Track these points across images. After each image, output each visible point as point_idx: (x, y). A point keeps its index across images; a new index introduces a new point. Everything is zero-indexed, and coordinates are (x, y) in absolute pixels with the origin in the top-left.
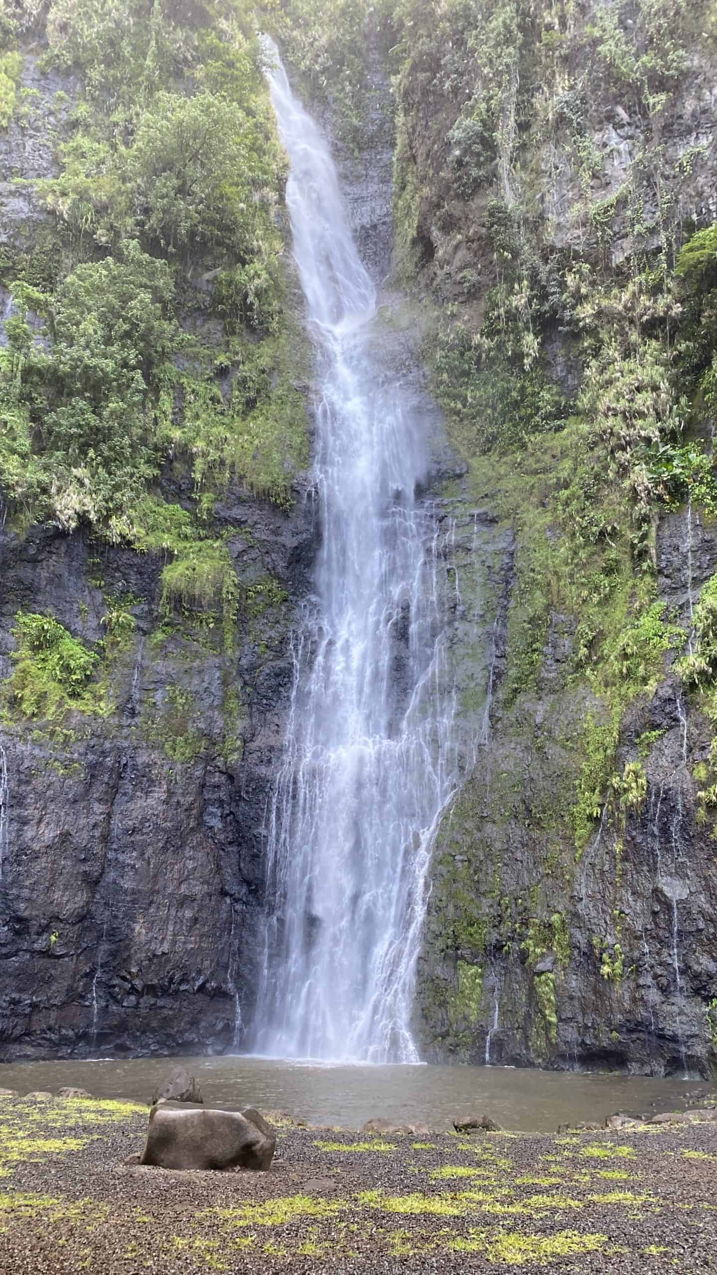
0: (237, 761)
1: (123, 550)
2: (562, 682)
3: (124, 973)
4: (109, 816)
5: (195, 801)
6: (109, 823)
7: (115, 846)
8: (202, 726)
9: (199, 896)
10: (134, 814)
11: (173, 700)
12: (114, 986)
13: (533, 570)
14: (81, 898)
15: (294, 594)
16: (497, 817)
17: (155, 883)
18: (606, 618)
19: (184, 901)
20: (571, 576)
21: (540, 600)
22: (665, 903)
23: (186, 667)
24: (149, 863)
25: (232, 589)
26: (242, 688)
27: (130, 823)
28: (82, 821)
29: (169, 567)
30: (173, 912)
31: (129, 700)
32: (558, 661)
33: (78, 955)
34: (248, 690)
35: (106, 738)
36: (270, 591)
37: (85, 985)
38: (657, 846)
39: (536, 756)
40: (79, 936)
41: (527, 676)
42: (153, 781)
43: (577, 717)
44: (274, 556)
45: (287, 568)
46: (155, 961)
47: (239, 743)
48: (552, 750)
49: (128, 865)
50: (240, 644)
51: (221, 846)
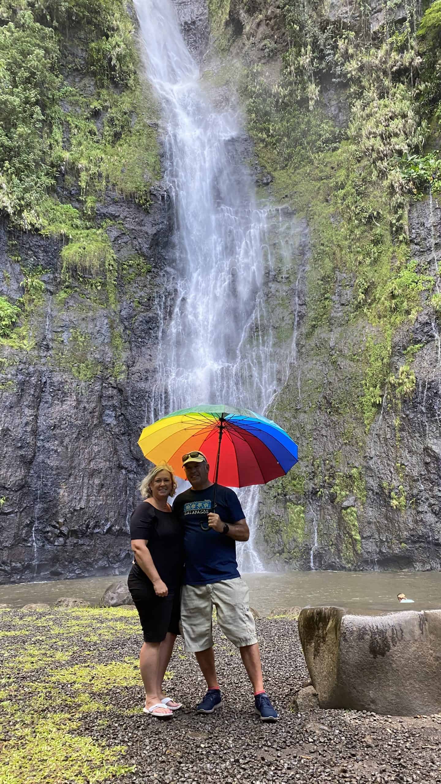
0: (124, 379)
1: (33, 235)
2: (346, 318)
3: (54, 523)
4: (36, 417)
5: (96, 406)
6: (37, 422)
7: (41, 438)
8: (97, 356)
9: (103, 470)
10: (54, 416)
11: (75, 339)
12: (48, 532)
13: (323, 245)
14: (20, 474)
15: (155, 267)
16: (307, 409)
17: (72, 462)
18: (376, 274)
19: (92, 474)
20: (350, 247)
21: (328, 264)
22: (434, 457)
23: (83, 316)
24: (67, 448)
25: (112, 263)
26: (124, 331)
27: (51, 421)
28: (17, 421)
29: (67, 247)
30: (86, 480)
31: (44, 338)
32: (343, 305)
33: (21, 512)
34: (128, 332)
35: (30, 364)
36: (138, 265)
37: (27, 532)
38: (425, 419)
39: (332, 367)
40: (20, 499)
41: (322, 316)
42: (65, 393)
43: (359, 339)
44: (140, 240)
45: (150, 248)
46: (76, 513)
47: (124, 367)
48: (343, 363)
49: (52, 450)
50: (119, 301)
51: (117, 436)
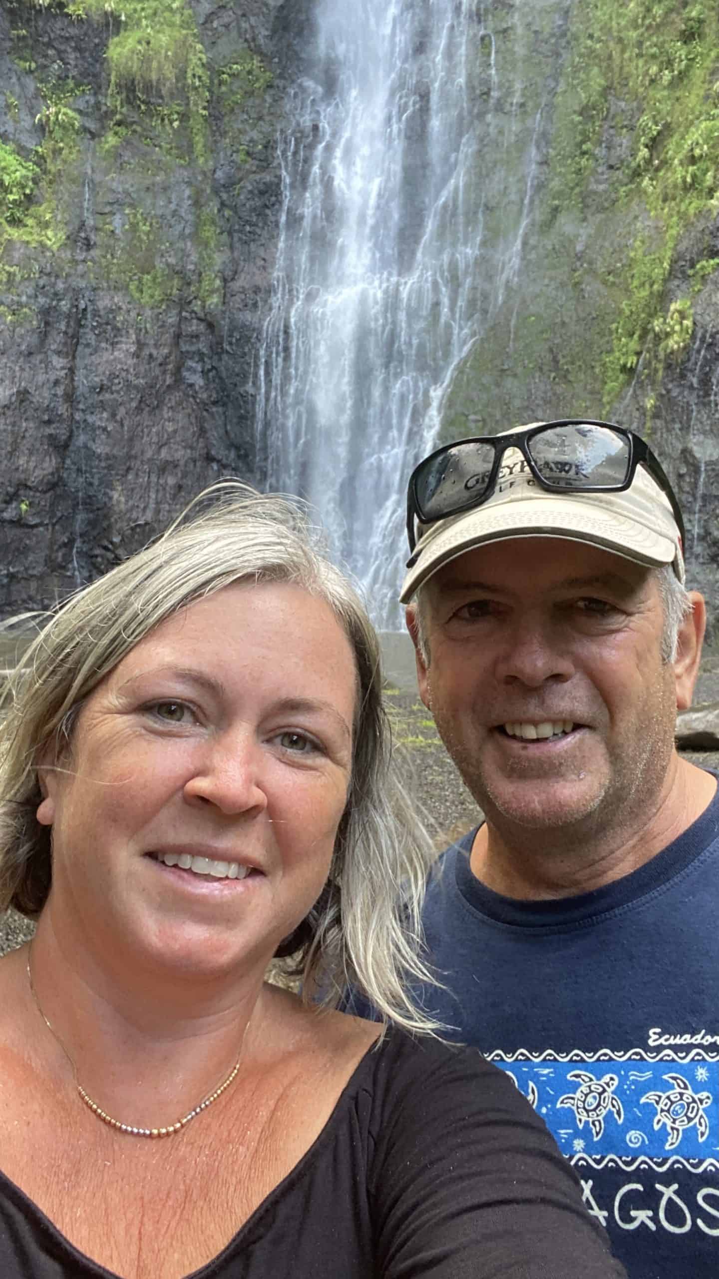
0: (217, 305)
1: (55, 16)
2: (613, 196)
3: (106, 543)
4: (72, 371)
5: (170, 353)
6: (72, 380)
7: (81, 406)
8: (172, 260)
9: (182, 463)
10: (101, 369)
11: (134, 227)
12: (96, 556)
13: (591, 37)
14: (50, 464)
15: (281, 76)
16: (519, 370)
17: (131, 447)
18: (677, 106)
19: (164, 468)
20: (640, 44)
21: (597, 81)
22: (693, 465)
23: (148, 182)
24: (122, 425)
25: (199, 71)
26: (219, 211)
27: (97, 379)
28: (41, 378)
29: (116, 39)
30: (154, 479)
31: (82, 226)
32: (611, 167)
33: (54, 525)
34: (227, 213)
35: (57, 277)
36: (250, 72)
37: (64, 555)
38: (693, 399)
39: (571, 294)
40: (52, 505)
41: (572, 189)
42: (119, 330)
43: (623, 242)
44: (253, 20)
45: (271, 38)
46: (138, 530)
47: (218, 282)
48: (591, 287)
49: (99, 427)
50: (212, 149)
51: (204, 406)
